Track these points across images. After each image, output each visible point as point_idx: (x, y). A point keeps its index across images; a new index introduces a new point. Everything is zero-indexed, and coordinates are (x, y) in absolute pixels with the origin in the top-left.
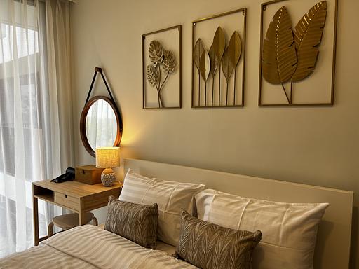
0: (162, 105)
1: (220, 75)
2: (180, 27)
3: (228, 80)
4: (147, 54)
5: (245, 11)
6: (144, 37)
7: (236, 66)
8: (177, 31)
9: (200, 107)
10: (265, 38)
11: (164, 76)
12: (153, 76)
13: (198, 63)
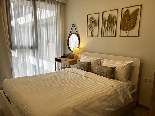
0: (92, 36)
1: (109, 28)
2: (99, 13)
3: (112, 29)
4: (89, 21)
5: (117, 10)
6: (88, 16)
7: (114, 25)
8: (98, 14)
9: (103, 37)
10: (122, 18)
11: (93, 28)
12: (90, 27)
13: (103, 24)
